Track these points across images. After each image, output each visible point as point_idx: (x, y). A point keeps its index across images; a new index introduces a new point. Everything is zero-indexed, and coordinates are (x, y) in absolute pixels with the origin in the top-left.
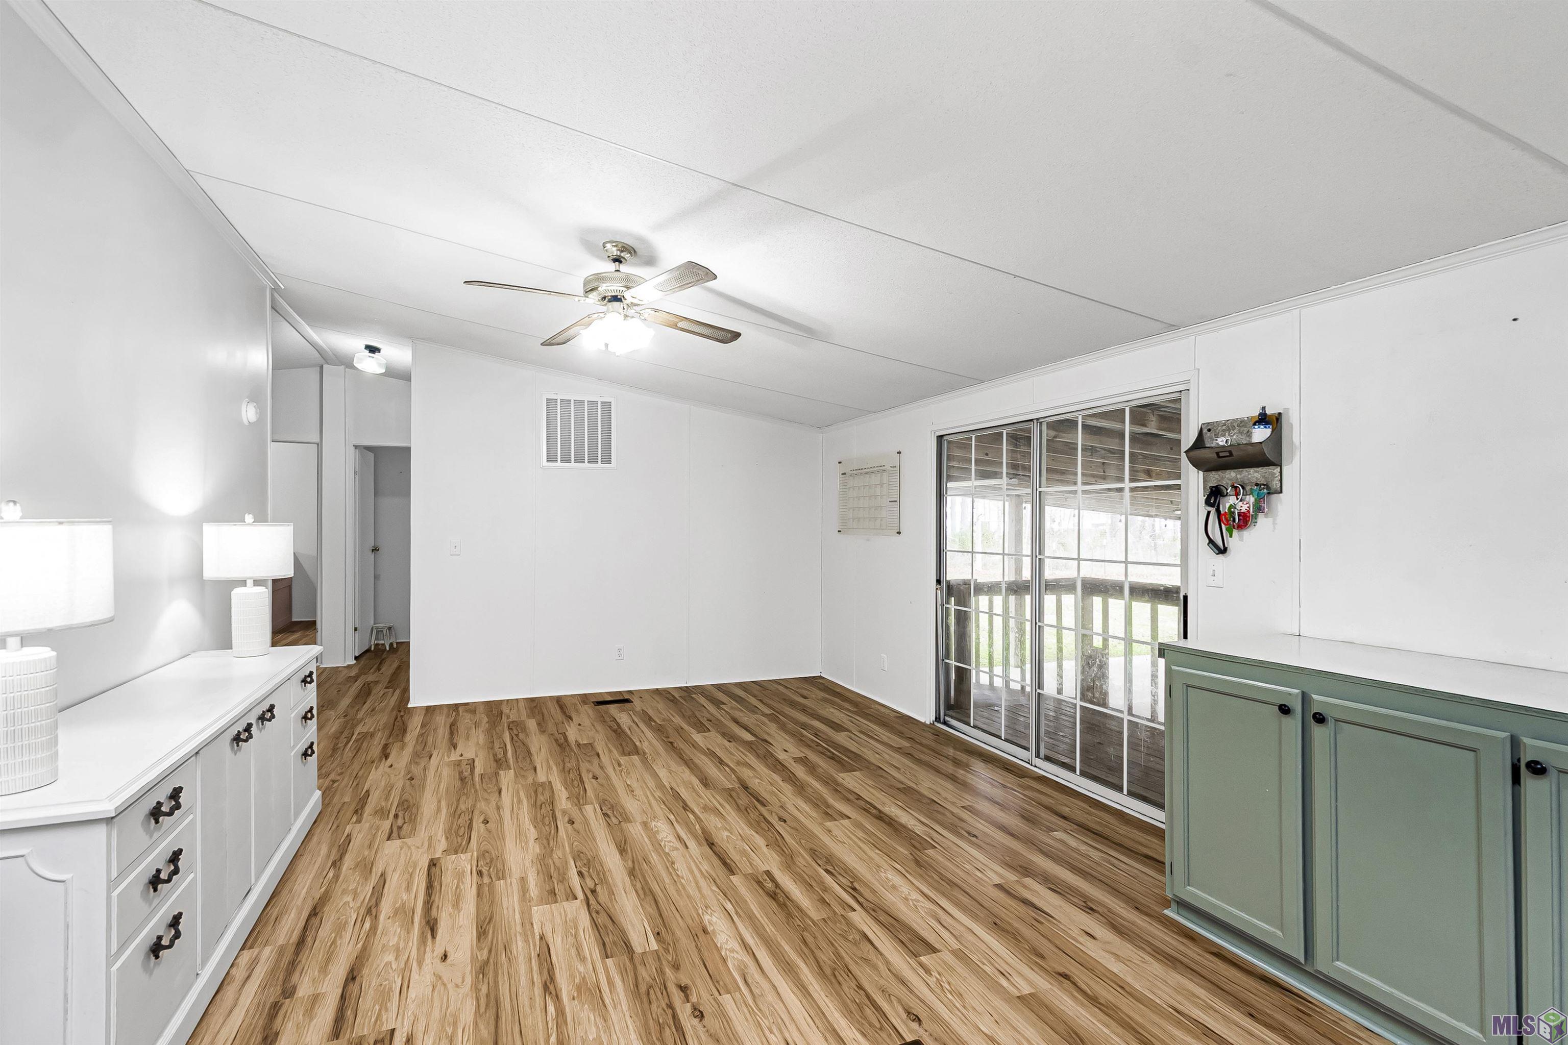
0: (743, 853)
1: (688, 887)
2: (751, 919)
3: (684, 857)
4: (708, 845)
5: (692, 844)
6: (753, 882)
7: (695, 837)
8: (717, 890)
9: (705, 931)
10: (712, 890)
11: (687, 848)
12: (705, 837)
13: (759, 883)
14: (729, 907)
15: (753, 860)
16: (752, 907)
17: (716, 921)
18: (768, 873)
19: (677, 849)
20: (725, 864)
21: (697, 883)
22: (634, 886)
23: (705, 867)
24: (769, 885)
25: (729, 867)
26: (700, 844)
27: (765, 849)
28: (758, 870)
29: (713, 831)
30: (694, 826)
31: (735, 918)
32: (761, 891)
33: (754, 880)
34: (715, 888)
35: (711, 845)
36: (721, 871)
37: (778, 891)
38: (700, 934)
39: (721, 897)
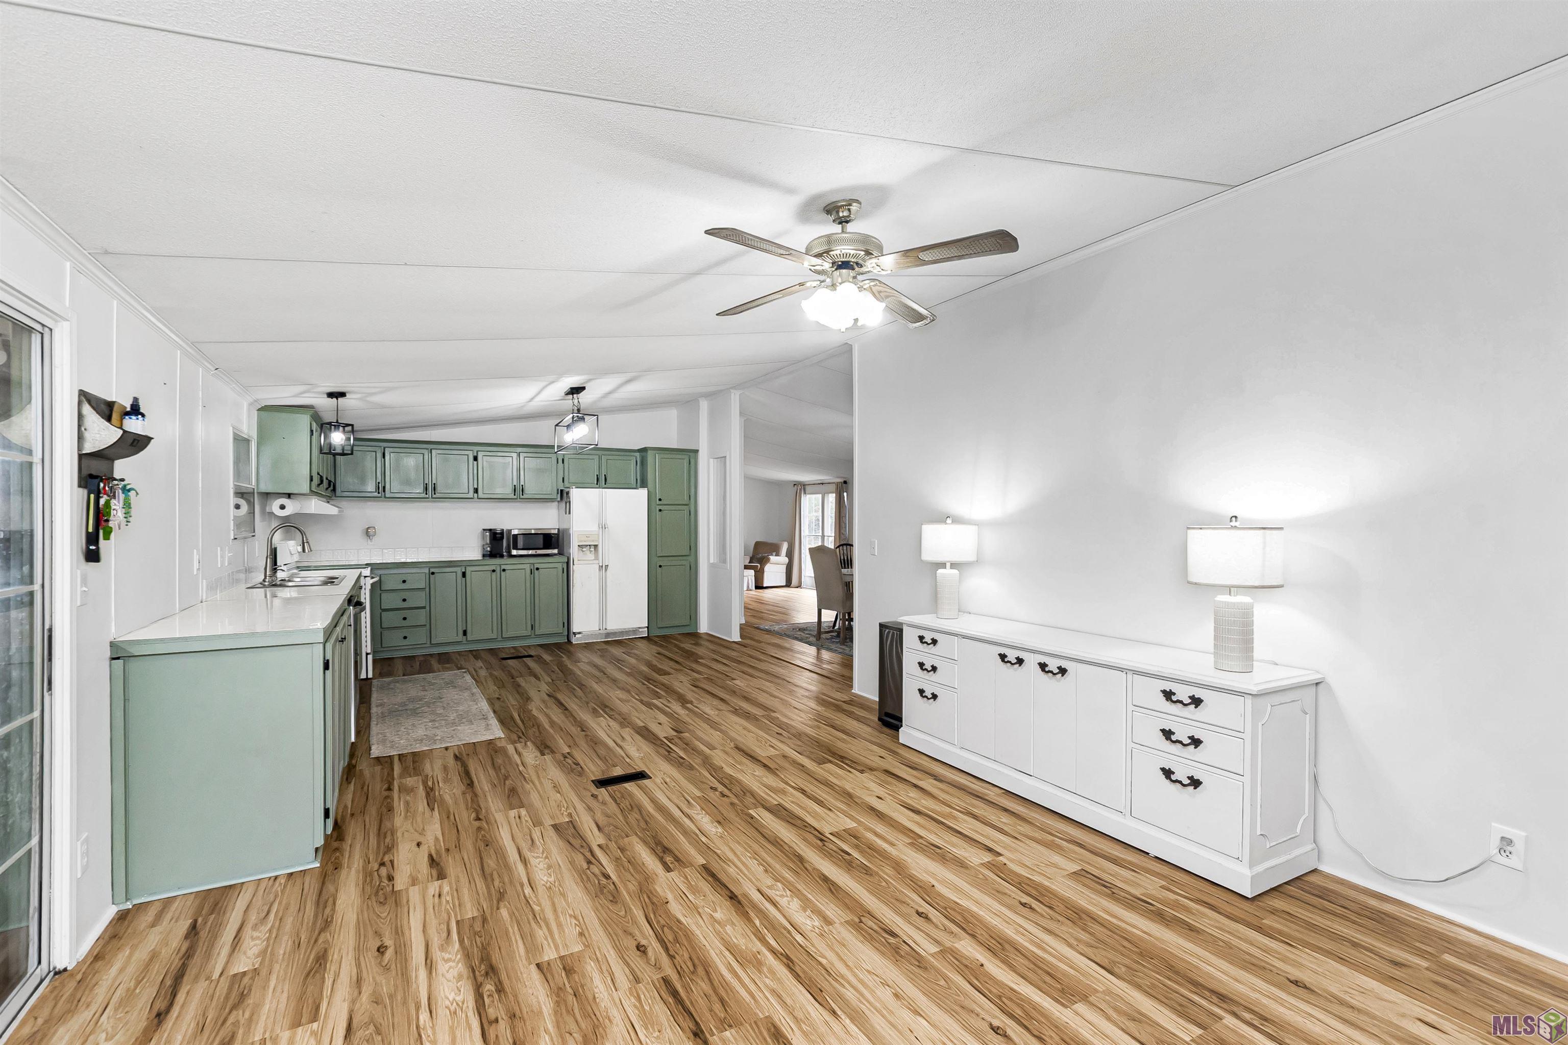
0: (695, 890)
1: (743, 850)
2: (685, 832)
3: (758, 880)
4: (736, 896)
5: (756, 896)
6: (684, 860)
7: (755, 907)
8: (716, 850)
9: (719, 822)
10: (720, 850)
11: (758, 890)
12: (743, 907)
13: (677, 859)
14: (704, 839)
15: (684, 882)
16: (684, 840)
17: (713, 829)
18: (668, 869)
19: (768, 887)
20: (713, 875)
21: (735, 853)
22: (790, 847)
23: (732, 870)
24: (669, 859)
25: (709, 872)
26: (745, 895)
27: (670, 897)
28: (679, 872)
29: (736, 918)
30: (761, 923)
31: (698, 832)
32: (677, 853)
33: (683, 862)
34: (718, 852)
35: (733, 897)
36: (715, 867)
37: (661, 855)
38: (722, 821)
39: (711, 845)
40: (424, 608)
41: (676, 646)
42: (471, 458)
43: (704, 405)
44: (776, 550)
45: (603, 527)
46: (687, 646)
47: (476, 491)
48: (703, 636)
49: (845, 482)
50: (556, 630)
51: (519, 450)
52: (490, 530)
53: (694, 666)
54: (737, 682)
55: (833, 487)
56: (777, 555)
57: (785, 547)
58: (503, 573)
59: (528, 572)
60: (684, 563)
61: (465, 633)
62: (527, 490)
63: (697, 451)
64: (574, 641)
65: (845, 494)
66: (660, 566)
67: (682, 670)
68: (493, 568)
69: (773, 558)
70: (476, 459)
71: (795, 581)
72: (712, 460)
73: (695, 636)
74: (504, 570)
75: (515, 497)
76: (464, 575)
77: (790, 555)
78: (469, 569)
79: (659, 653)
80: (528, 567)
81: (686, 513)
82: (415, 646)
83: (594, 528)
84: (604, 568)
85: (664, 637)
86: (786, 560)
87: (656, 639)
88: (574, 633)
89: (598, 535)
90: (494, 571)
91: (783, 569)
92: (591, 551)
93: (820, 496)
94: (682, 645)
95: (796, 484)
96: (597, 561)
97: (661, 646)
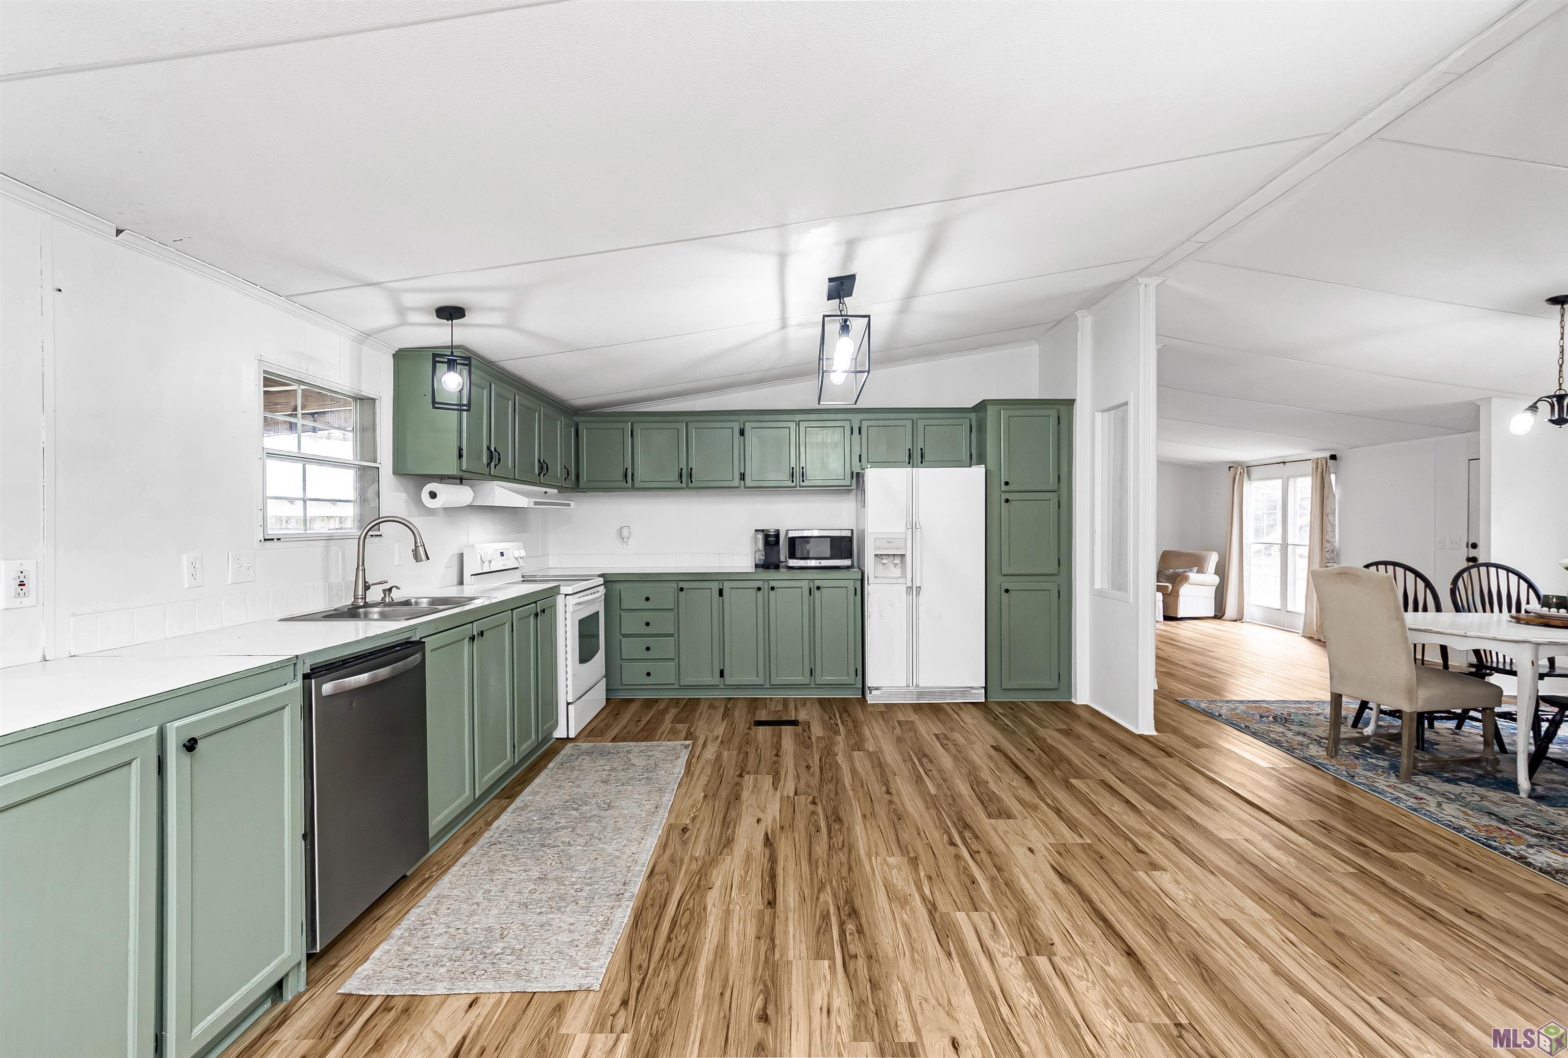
40: (671, 635)
41: (1031, 733)
42: (737, 432)
43: (1086, 322)
44: (1198, 563)
45: (913, 527)
46: (1051, 735)
47: (743, 477)
48: (1082, 713)
49: (1333, 457)
50: (844, 679)
51: (798, 417)
52: (763, 531)
53: (1062, 797)
54: (1165, 879)
55: (1309, 466)
56: (1201, 571)
57: (1213, 559)
58: (772, 593)
59: (806, 592)
60: (1047, 586)
61: (722, 674)
62: (809, 473)
63: (1071, 403)
64: (870, 699)
65: (1333, 477)
66: (1007, 591)
67: (1035, 808)
68: (759, 584)
69: (1193, 576)
70: (742, 432)
71: (1231, 610)
72: (1098, 415)
73: (1066, 709)
74: (773, 588)
75: (794, 484)
76: (721, 593)
77: (1222, 571)
78: (727, 586)
79: (996, 748)
80: (805, 585)
81: (1053, 504)
82: (658, 687)
83: (898, 528)
84: (914, 590)
85: (1012, 707)
86: (1216, 580)
87: (998, 710)
88: (869, 687)
89: (906, 539)
90: (759, 589)
91: (1211, 592)
92: (896, 565)
93: (1278, 483)
94: (1042, 732)
95: (1232, 466)
96: (903, 581)
97: (1004, 729)
